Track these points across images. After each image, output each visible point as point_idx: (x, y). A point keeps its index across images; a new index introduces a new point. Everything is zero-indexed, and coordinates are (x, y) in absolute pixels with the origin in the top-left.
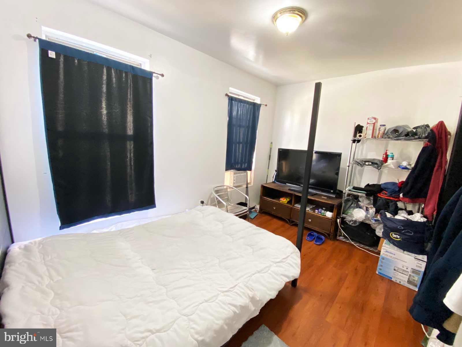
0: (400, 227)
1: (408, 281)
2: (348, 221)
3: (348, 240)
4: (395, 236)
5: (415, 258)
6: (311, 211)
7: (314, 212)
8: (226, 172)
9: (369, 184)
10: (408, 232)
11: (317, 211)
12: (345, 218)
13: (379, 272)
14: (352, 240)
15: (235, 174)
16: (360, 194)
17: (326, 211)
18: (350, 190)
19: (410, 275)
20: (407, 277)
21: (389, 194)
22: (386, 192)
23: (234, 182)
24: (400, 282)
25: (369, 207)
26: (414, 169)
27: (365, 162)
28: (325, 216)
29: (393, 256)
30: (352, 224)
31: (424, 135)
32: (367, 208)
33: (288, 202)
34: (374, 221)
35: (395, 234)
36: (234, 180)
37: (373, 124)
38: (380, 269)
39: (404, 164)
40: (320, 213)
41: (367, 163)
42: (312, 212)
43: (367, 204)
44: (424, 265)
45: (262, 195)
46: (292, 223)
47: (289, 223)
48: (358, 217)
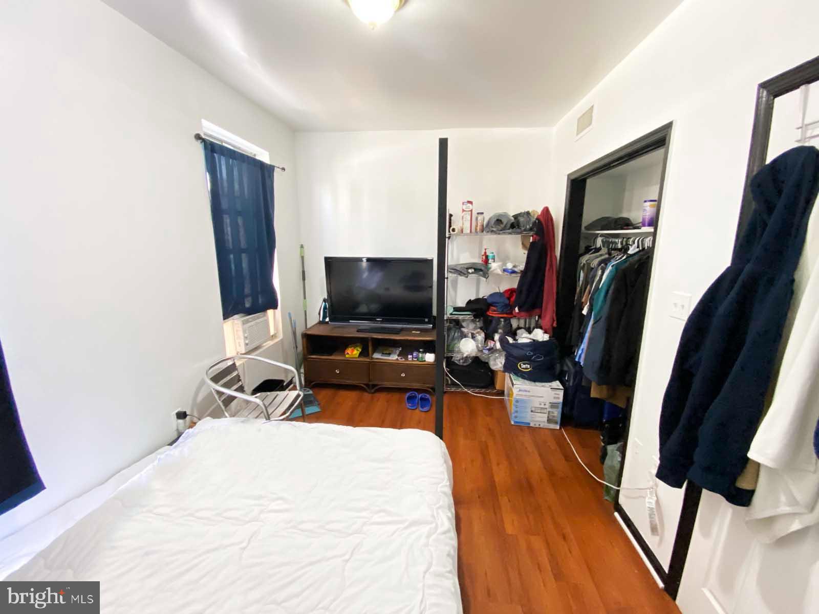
0: (529, 353)
1: (548, 421)
2: (457, 360)
3: (461, 387)
4: (524, 366)
5: (551, 388)
6: (401, 359)
7: (407, 359)
8: (225, 322)
9: (470, 300)
10: (538, 357)
11: (411, 356)
12: (452, 357)
13: (515, 422)
14: (465, 386)
15: (244, 323)
16: (461, 317)
17: (424, 354)
18: (451, 314)
19: (549, 412)
20: (546, 415)
21: (501, 311)
22: (495, 308)
23: (247, 342)
24: (539, 425)
25: (475, 332)
26: (524, 273)
27: (468, 269)
28: (425, 361)
29: (528, 394)
30: (464, 363)
31: (528, 227)
32: (472, 334)
33: (361, 354)
34: (487, 351)
35: (524, 364)
36: (246, 338)
37: (469, 211)
38: (516, 417)
39: (509, 266)
40: (416, 358)
41: (470, 271)
42: (404, 360)
43: (471, 330)
44: (561, 393)
45: (306, 352)
46: (373, 388)
47: (368, 390)
48: (469, 350)
